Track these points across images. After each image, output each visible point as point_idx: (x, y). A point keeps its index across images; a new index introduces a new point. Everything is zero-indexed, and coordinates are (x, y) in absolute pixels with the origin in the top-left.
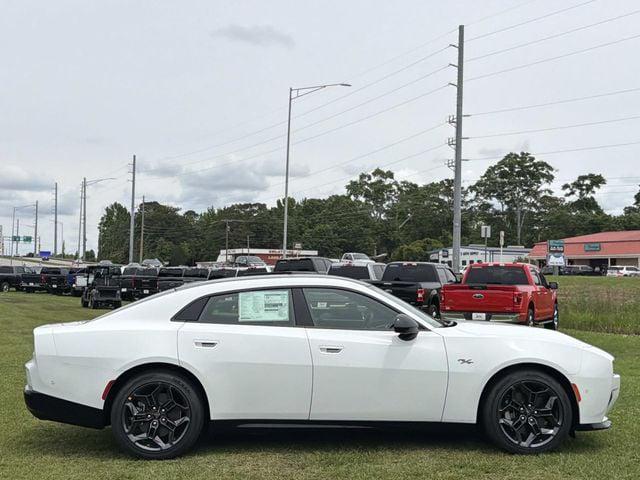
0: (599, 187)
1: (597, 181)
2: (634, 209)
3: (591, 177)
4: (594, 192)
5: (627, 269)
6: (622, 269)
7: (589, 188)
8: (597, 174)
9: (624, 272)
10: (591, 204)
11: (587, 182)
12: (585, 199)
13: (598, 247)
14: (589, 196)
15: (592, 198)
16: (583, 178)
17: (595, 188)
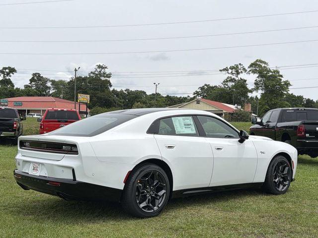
0: (13, 74)
1: (12, 70)
2: (29, 86)
3: (9, 68)
4: (10, 76)
5: (37, 115)
6: (34, 115)
7: (8, 74)
8: (12, 67)
9: (35, 116)
10: (9, 82)
11: (7, 71)
12: (6, 79)
13: (20, 104)
14: (8, 78)
15: (9, 79)
16: (5, 68)
17: (11, 74)
